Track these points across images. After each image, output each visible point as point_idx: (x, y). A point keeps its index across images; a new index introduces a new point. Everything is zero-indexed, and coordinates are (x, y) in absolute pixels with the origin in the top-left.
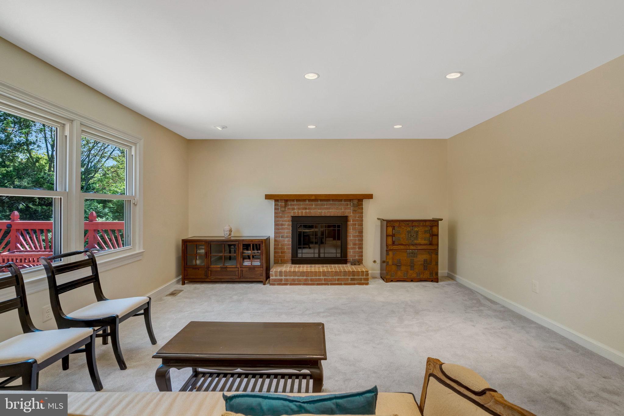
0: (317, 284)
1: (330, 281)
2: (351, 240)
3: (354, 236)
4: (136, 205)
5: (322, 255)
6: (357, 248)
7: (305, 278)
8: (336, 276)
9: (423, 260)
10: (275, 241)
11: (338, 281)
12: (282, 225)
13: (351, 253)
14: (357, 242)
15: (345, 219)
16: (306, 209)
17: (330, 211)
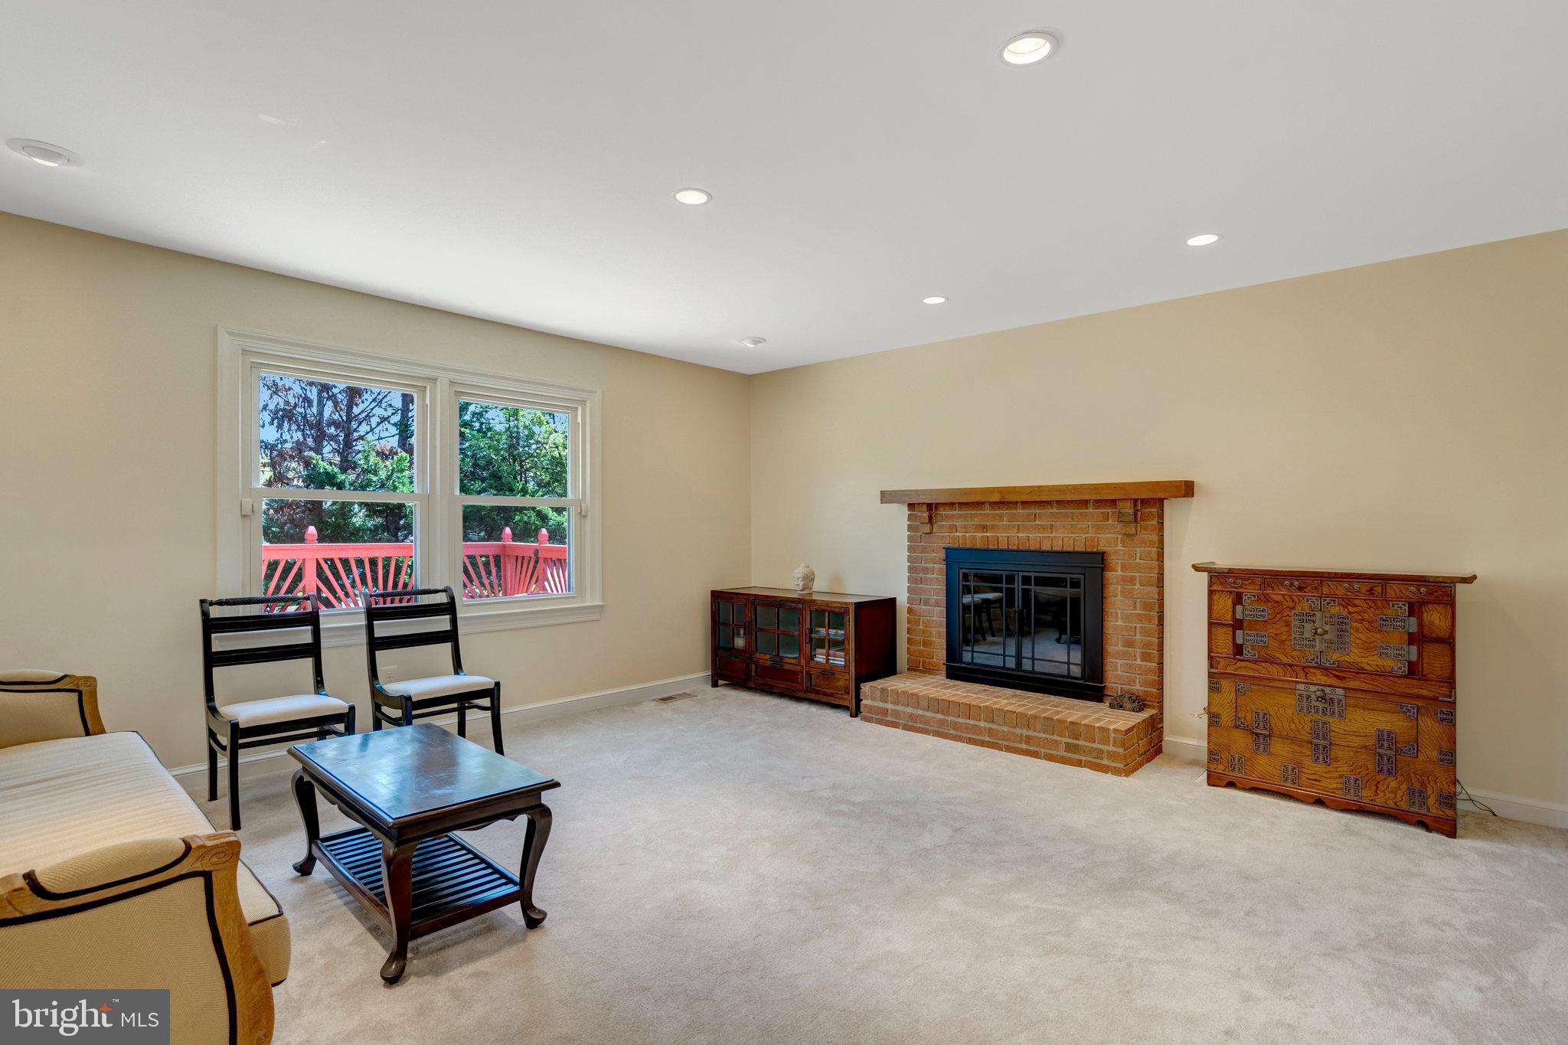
0: (970, 739)
1: (1003, 740)
2: (1116, 628)
3: (1126, 618)
4: (585, 516)
5: (1027, 665)
6: (1138, 655)
7: (940, 716)
8: (1021, 728)
9: (1372, 730)
10: (910, 611)
11: (1027, 743)
12: (925, 570)
13: (1119, 672)
14: (1138, 637)
15: (1096, 563)
16: (984, 528)
17: (1052, 535)
